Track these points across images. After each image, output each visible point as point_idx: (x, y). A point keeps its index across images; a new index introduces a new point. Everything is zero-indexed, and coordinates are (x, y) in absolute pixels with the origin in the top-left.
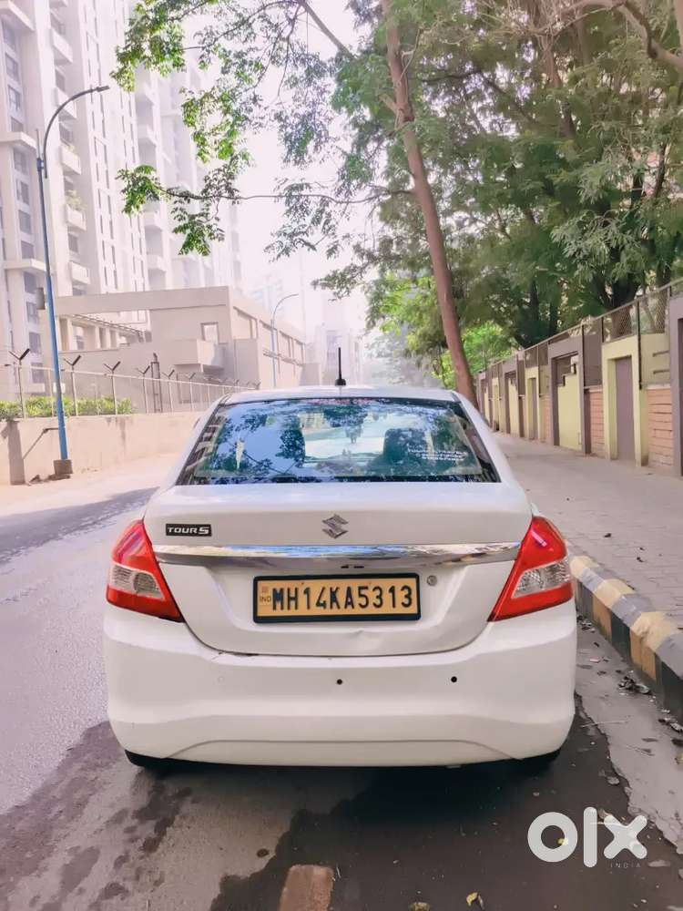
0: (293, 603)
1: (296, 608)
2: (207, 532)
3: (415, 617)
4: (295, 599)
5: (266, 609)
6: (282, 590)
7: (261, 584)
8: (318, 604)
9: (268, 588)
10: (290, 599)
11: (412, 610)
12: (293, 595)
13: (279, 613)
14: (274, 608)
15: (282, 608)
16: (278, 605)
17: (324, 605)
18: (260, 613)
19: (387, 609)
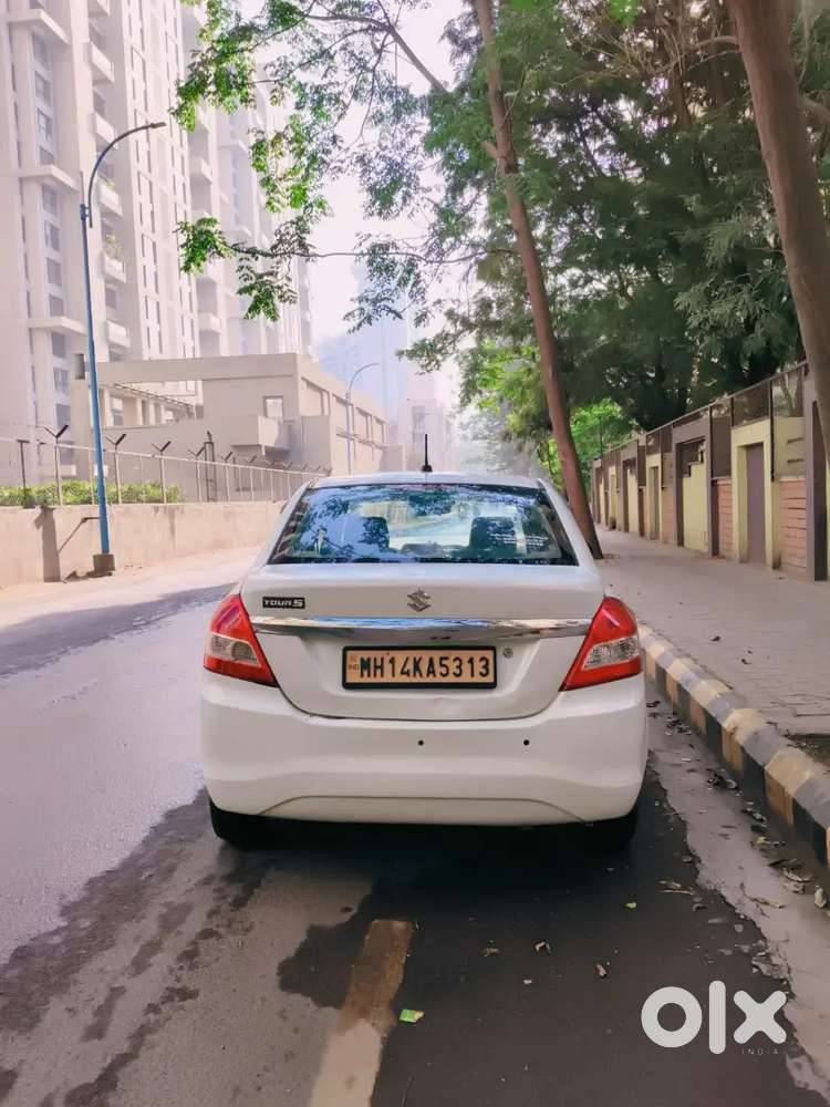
0: (379, 671)
1: (382, 675)
2: (301, 604)
3: (492, 686)
4: (382, 667)
5: (354, 677)
6: (369, 660)
7: (349, 653)
8: (402, 673)
9: (356, 657)
10: (376, 667)
11: (489, 679)
12: (379, 663)
13: (366, 680)
14: (362, 675)
15: (369, 675)
16: (366, 673)
17: (408, 673)
18: (349, 680)
19: (466, 678)
